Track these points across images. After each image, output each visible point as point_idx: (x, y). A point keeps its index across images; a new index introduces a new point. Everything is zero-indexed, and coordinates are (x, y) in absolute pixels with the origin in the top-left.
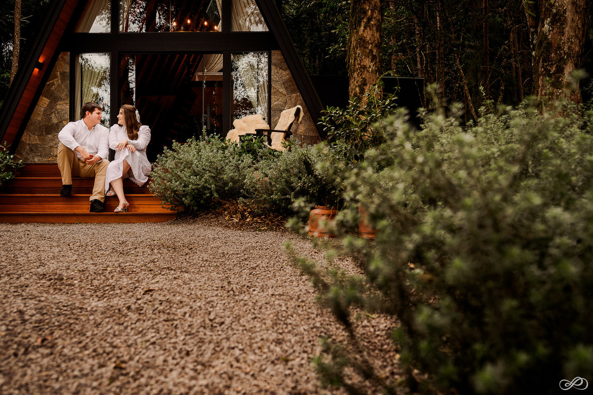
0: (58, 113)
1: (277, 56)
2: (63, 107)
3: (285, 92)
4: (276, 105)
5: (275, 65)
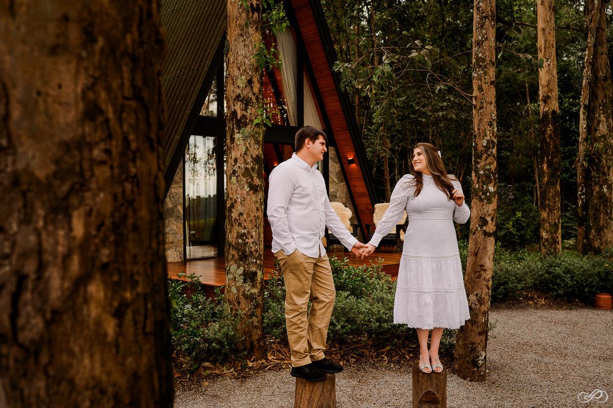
0: (173, 197)
1: (332, 151)
2: (177, 191)
3: (337, 182)
4: (332, 192)
5: (332, 159)
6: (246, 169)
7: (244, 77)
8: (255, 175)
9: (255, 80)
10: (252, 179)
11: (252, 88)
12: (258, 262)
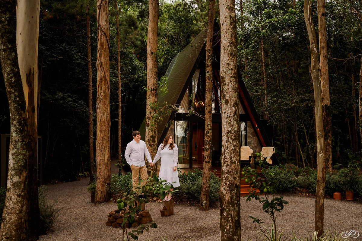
1: (249, 123)
3: (252, 137)
4: (249, 141)
5: (248, 126)
6: (148, 139)
7: (149, 111)
8: (151, 141)
9: (152, 112)
10: (150, 143)
11: (151, 114)
12: (152, 168)
